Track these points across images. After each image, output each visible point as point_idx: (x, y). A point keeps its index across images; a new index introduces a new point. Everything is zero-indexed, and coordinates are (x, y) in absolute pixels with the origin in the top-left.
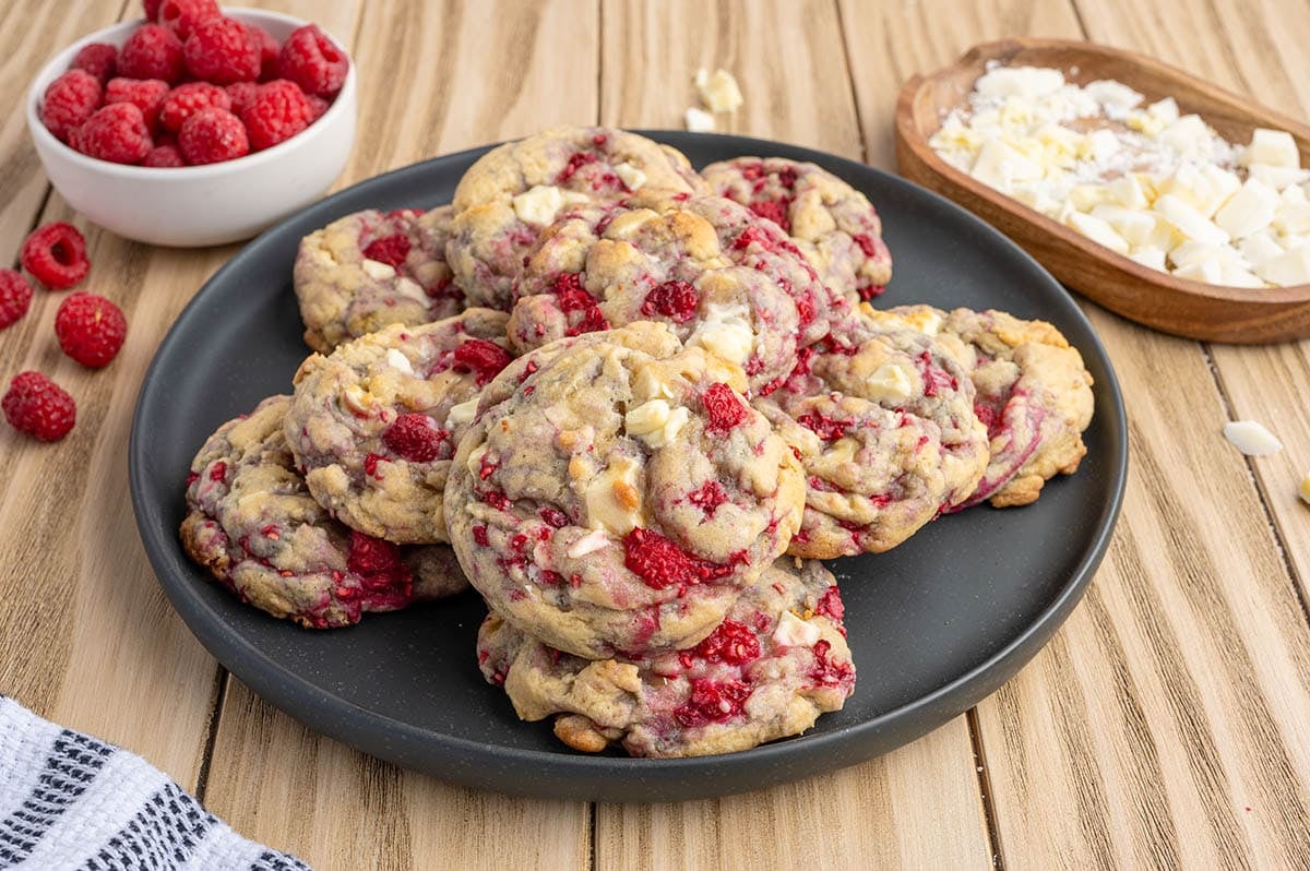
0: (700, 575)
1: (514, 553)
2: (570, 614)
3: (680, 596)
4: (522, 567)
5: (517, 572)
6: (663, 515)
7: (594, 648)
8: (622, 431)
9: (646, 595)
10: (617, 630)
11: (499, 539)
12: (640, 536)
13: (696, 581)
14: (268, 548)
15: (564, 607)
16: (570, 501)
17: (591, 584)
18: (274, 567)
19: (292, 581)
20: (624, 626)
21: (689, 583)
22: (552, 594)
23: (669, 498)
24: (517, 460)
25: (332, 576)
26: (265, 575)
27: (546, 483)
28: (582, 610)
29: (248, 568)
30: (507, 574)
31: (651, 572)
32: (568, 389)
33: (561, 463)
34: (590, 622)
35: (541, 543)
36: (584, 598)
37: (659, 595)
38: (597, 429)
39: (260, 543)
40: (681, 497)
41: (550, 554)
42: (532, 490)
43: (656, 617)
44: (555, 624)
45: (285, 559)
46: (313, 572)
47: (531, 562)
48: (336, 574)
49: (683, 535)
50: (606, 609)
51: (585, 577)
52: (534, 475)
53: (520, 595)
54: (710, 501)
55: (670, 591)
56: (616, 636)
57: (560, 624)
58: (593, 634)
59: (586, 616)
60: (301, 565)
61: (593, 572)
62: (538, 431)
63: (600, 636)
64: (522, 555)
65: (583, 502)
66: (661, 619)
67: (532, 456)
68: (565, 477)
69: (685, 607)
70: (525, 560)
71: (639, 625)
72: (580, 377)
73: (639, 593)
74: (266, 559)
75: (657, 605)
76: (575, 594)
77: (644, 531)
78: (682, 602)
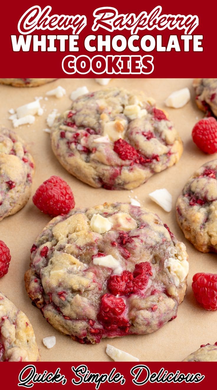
0: (140, 159)
1: (74, 140)
2: (89, 164)
3: (131, 165)
4: (75, 145)
5: (73, 146)
6: (131, 137)
7: (94, 179)
8: (122, 113)
9: (119, 161)
10: (105, 172)
11: (69, 135)
12: (121, 141)
13: (138, 162)
14: (60, 303)
15: (87, 161)
16: (99, 127)
17: (100, 151)
18: (62, 313)
19: (69, 322)
20: (107, 171)
21: (135, 162)
22: (84, 156)
23: (134, 131)
24: (82, 112)
25: (88, 322)
26: (57, 316)
27: (91, 121)
28: (93, 163)
29: (50, 310)
30: (69, 147)
31: (122, 153)
32: (106, 96)
33: (98, 115)
34: (95, 168)
35: (84, 137)
36: (96, 158)
37: (124, 162)
38: (113, 109)
39: (56, 299)
40: (139, 131)
41: (87, 141)
42: (85, 122)
43: (120, 170)
44: (82, 167)
45: (67, 311)
46: (79, 320)
47: (79, 143)
48: (91, 322)
49: (137, 144)
50: (103, 163)
51: (98, 149)
52: (87, 118)
53: (72, 155)
54: (149, 136)
55: (127, 162)
56: (104, 175)
57: (85, 167)
58: (96, 173)
59: (94, 165)
60: (74, 316)
61: (101, 148)
62: (92, 105)
63: (98, 174)
64: (76, 141)
65: (103, 128)
66: (122, 171)
67: (88, 112)
68: (99, 119)
69: (132, 169)
70: (77, 142)
71: (114, 171)
72: (111, 93)
73: (116, 159)
74: (58, 307)
75: (121, 166)
76: (92, 156)
77: (123, 140)
78: (131, 167)
